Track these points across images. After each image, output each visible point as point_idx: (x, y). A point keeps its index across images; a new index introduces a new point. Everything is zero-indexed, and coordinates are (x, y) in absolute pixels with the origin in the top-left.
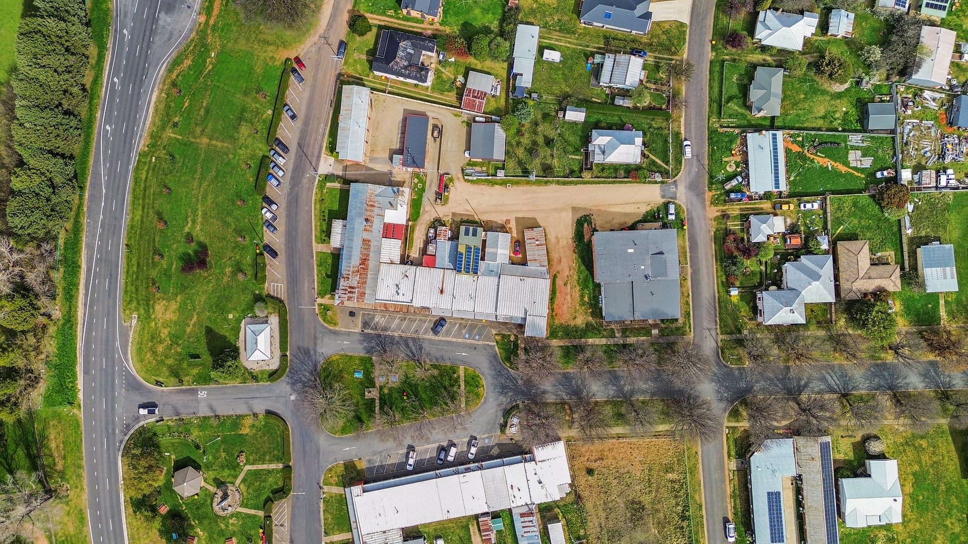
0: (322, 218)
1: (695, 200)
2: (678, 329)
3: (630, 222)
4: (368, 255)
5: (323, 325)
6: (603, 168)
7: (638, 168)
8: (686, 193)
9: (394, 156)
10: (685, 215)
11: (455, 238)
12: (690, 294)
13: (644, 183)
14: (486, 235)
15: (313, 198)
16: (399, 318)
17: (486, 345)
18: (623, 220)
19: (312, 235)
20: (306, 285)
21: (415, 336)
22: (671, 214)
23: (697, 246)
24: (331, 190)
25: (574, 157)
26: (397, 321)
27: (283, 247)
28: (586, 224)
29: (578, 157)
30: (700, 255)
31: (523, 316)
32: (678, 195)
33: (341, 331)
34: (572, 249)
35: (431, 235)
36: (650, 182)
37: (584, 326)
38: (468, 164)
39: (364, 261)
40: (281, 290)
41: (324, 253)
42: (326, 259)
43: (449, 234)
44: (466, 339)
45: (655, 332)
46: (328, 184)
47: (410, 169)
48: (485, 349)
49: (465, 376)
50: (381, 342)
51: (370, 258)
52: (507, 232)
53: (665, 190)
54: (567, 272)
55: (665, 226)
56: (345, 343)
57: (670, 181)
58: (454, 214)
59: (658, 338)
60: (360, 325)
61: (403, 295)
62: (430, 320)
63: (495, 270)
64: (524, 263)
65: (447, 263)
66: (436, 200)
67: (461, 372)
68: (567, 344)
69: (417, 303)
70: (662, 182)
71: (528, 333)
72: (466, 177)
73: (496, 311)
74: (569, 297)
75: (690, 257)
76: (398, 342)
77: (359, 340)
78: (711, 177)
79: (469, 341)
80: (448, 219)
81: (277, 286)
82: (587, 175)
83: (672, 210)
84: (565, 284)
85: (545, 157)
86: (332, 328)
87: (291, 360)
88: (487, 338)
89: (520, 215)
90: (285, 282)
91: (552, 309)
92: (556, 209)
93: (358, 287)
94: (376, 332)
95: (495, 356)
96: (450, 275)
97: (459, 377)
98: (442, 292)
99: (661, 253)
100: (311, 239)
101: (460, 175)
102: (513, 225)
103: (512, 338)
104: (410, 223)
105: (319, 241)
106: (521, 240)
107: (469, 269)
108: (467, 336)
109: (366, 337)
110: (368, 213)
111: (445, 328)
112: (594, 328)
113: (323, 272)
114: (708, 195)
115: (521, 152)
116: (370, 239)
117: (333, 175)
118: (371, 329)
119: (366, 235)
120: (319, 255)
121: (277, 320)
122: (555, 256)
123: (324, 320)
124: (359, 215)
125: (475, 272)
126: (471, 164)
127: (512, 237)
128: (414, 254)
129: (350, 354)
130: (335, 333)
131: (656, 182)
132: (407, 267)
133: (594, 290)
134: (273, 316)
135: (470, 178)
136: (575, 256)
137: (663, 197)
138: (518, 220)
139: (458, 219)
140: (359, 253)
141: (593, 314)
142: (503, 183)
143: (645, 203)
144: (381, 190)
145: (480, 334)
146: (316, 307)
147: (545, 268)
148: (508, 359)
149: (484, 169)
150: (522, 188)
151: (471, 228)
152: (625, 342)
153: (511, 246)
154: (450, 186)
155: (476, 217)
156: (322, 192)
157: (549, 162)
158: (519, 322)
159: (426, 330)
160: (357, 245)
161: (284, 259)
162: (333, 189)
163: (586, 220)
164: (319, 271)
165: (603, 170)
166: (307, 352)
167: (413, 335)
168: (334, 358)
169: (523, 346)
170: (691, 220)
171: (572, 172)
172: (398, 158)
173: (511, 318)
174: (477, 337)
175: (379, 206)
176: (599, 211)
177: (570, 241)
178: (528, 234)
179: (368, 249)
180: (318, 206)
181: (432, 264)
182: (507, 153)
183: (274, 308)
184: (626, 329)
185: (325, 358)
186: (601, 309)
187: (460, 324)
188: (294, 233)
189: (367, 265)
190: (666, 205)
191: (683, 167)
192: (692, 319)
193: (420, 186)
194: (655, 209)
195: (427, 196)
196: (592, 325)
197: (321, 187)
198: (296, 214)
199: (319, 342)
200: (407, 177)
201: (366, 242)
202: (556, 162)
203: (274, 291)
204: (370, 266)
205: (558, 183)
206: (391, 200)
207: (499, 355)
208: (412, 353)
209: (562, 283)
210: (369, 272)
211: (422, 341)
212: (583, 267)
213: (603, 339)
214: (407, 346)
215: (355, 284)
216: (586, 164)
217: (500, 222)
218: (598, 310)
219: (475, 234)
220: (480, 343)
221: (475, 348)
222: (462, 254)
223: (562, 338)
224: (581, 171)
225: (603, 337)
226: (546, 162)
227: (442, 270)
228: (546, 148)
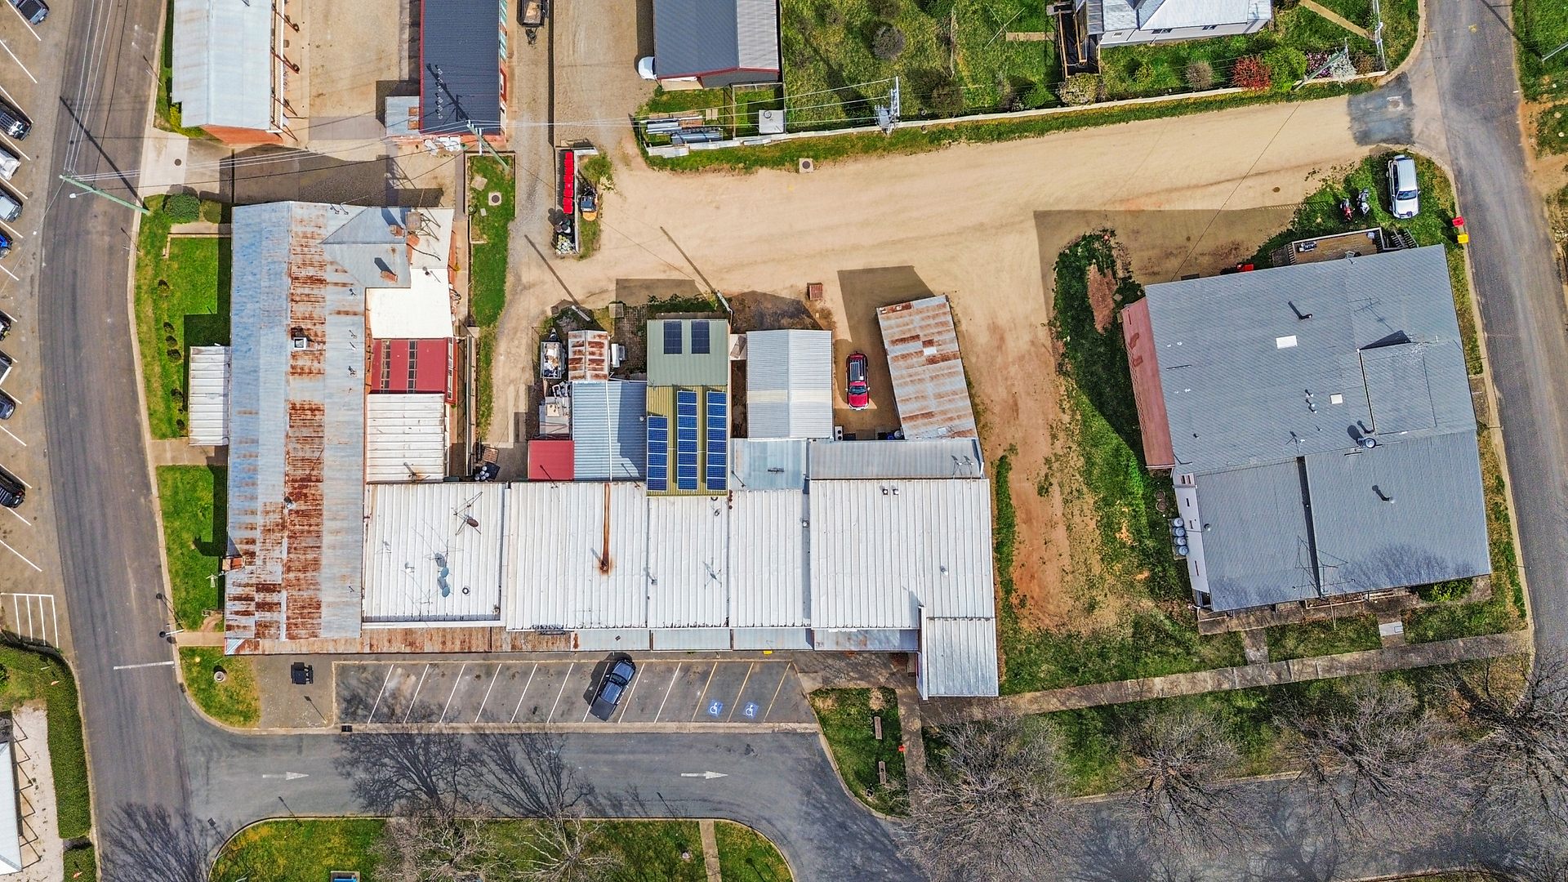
0: (165, 347)
1: (1478, 135)
2: (1473, 611)
3: (1253, 244)
4: (317, 463)
5: (203, 724)
6: (1131, 61)
7: (1259, 45)
8: (1445, 115)
9: (390, 100)
10: (1451, 198)
11: (632, 367)
12: (1506, 479)
13: (1289, 97)
14: (743, 344)
15: (131, 283)
16: (468, 670)
17: (787, 733)
18: (1224, 238)
19: (136, 411)
20: (133, 587)
21: (532, 727)
22: (1404, 196)
23: (1509, 299)
24: (187, 245)
25: (1022, 36)
26: (461, 683)
27: (42, 464)
28: (1092, 271)
29: (1037, 36)
30: (1523, 334)
31: (907, 623)
32: (1417, 127)
33: (271, 737)
34: (1052, 362)
35: (549, 366)
36: (1312, 93)
37: (1129, 631)
38: (654, 106)
39: (303, 486)
40: (48, 614)
41: (185, 470)
42: (194, 489)
43: (613, 355)
44: (712, 718)
45: (1390, 629)
46: (176, 228)
47: (453, 143)
48: (783, 748)
49: (722, 855)
50: (414, 759)
51: (326, 473)
52: (816, 326)
53: (1366, 113)
54: (1043, 447)
55: (1387, 242)
56: (290, 776)
57: (1383, 77)
58: (622, 285)
59: (1404, 651)
60: (335, 709)
61: (466, 591)
62: (578, 668)
63: (788, 466)
64: (889, 430)
65: (615, 462)
66: (554, 244)
67: (708, 843)
68: (1074, 703)
69: (519, 618)
70: (1353, 88)
71: (932, 685)
72: (652, 151)
73: (807, 612)
74: (1060, 533)
75: (1490, 343)
76: (474, 757)
77: (337, 763)
78: (1531, 49)
79: (722, 727)
80: (604, 303)
81: (35, 602)
82: (1079, 95)
83: (1408, 181)
84: (1043, 490)
85: (921, 49)
86: (236, 729)
87: (105, 857)
88: (788, 710)
89: (856, 263)
90: (60, 586)
91: (1005, 584)
92: (981, 228)
93: (289, 585)
94: (396, 728)
95: (821, 770)
96: (630, 499)
97: (700, 858)
98: (605, 564)
99: (1400, 339)
100: (137, 426)
101: (632, 148)
102: (833, 300)
103: (876, 702)
104: (475, 332)
105: (164, 428)
106: (867, 348)
107: (693, 472)
108: (715, 709)
109: (362, 749)
110: (301, 309)
111: (632, 689)
112: (1163, 636)
113: (185, 536)
114: (1526, 115)
115: (833, 42)
116: (317, 400)
117: (188, 192)
118: (378, 718)
119: (303, 391)
120: (169, 476)
121: (44, 724)
122: (995, 393)
123: (207, 707)
124: (270, 317)
125: (717, 483)
126: (663, 103)
127: (836, 345)
128: (501, 437)
129: (308, 815)
130: (250, 745)
131: (1333, 90)
132: (471, 489)
133: (1149, 501)
134: (26, 709)
135: (667, 152)
136: (1064, 384)
137: (1363, 138)
138: (847, 279)
139: (640, 300)
140: (281, 458)
141: (1155, 587)
142: (784, 157)
143: (1298, 167)
144: (342, 219)
145: (759, 699)
146: (176, 661)
147: (965, 443)
148: (869, 780)
149: (713, 114)
150: (853, 169)
151: (687, 326)
152: (1286, 678)
153: (835, 376)
154: (600, 189)
155: (703, 288)
156: (158, 255)
157: (936, 64)
158: (895, 644)
159: (569, 702)
160: (273, 425)
161: (48, 505)
162: (196, 242)
163: (1091, 255)
164: (173, 535)
165: (1133, 68)
166: (157, 824)
167: (525, 727)
168: (253, 837)
169: (917, 725)
170: (1476, 207)
171: (1022, 92)
172: (402, 107)
173: (866, 633)
174: (750, 710)
175: (340, 278)
176: (1136, 214)
177: (1043, 335)
178: (891, 324)
179: (315, 438)
180: (149, 310)
181: (560, 471)
182: (785, 48)
183: (29, 682)
184: (1283, 630)
185: (221, 838)
186: (1182, 566)
187: (686, 669)
188: (74, 411)
189: (317, 501)
190: (1381, 169)
191: (1421, 25)
192: (1521, 571)
193: (494, 198)
194: (1339, 187)
195: (524, 229)
196: (1157, 629)
197: (153, 238)
198: (76, 344)
199: (194, 784)
200: (448, 173)
201: (304, 415)
202: (959, 63)
203: (25, 622)
204: (327, 506)
205: (978, 134)
206: (382, 250)
207: (834, 766)
208: (527, 788)
209: (1030, 489)
210: (328, 525)
211: (557, 742)
212: (1099, 424)
213: (1203, 675)
214: (508, 765)
215: (275, 574)
216: (1073, 57)
217: (786, 294)
218: (1172, 572)
219: (701, 344)
220: (765, 727)
221: (748, 749)
222: (662, 422)
223: (1052, 685)
224: (1055, 78)
225: (1203, 665)
226: (926, 66)
227: (599, 488)
228: (923, 18)
